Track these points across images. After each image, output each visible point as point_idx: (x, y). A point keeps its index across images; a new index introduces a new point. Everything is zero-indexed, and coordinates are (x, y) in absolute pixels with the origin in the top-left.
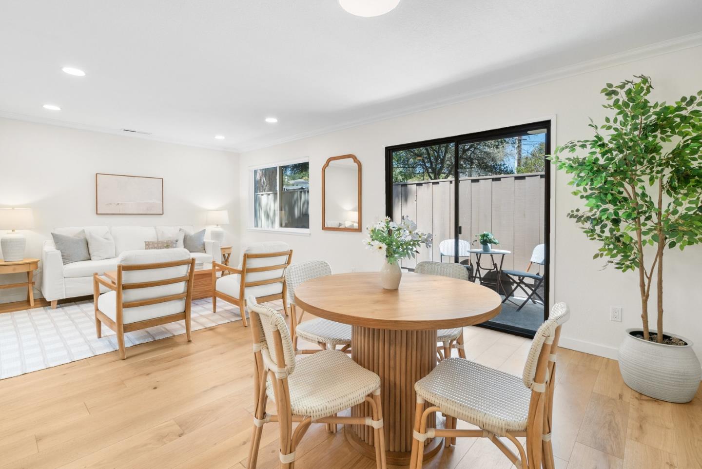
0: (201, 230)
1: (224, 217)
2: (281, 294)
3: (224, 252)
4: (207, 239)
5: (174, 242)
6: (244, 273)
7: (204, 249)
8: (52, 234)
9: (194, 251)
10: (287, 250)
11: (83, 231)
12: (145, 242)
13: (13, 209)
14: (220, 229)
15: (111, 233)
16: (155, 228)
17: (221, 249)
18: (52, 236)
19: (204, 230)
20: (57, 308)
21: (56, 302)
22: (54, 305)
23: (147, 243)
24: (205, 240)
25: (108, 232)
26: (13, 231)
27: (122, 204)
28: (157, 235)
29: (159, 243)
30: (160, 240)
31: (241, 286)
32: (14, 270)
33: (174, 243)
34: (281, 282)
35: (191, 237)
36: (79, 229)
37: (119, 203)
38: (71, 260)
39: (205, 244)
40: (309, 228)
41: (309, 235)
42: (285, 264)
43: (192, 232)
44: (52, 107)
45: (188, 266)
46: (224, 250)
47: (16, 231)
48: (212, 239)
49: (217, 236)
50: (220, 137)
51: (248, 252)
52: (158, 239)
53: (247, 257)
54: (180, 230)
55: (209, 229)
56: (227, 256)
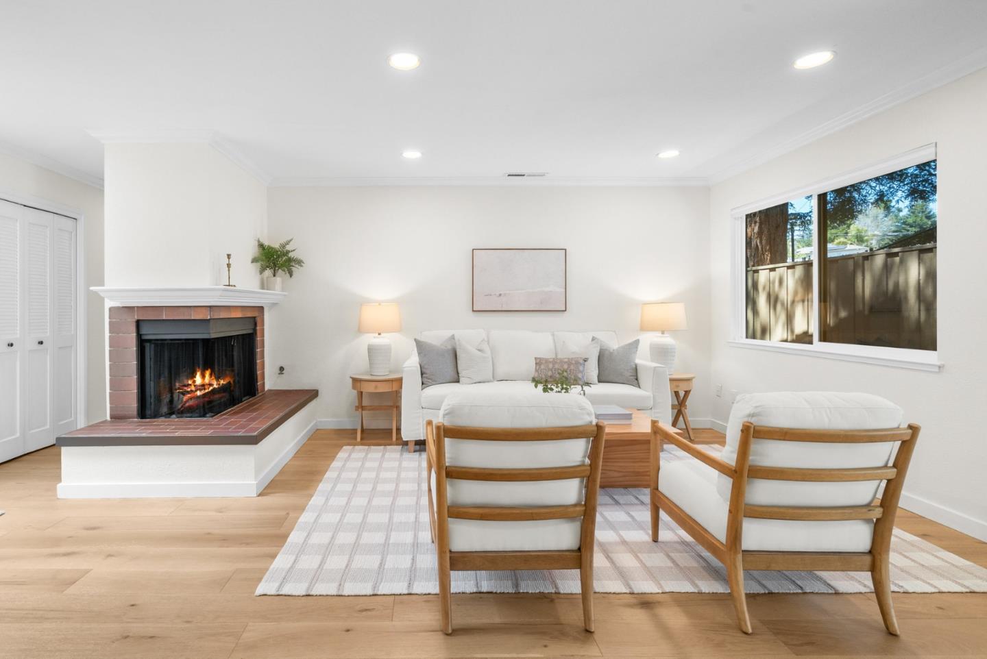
0: (630, 341)
1: (677, 314)
2: (868, 559)
3: (677, 386)
4: (642, 359)
5: (582, 361)
6: (741, 476)
7: (637, 379)
8: (415, 340)
9: (617, 380)
10: (895, 425)
11: (453, 337)
12: (536, 358)
13: (380, 304)
14: (667, 340)
15: (488, 344)
16: (553, 335)
17: (671, 380)
18: (415, 343)
19: (637, 342)
20: (415, 451)
21: (414, 443)
22: (412, 446)
23: (538, 361)
24: (638, 361)
25: (484, 340)
26: (379, 334)
27: (505, 294)
28: (555, 346)
29: (556, 362)
30: (559, 357)
31: (730, 511)
32: (376, 387)
33: (581, 364)
34: (868, 521)
35: (611, 354)
36: (447, 334)
37: (501, 292)
38: (436, 381)
39: (638, 368)
40: (935, 349)
41: (936, 370)
42: (886, 466)
43: (614, 344)
44: (412, 155)
45: (588, 442)
46: (676, 383)
47: (383, 335)
48: (652, 361)
49: (662, 353)
50: (669, 154)
51: (753, 420)
52: (556, 354)
53: (752, 433)
54: (593, 339)
55: (648, 340)
56: (682, 394)
